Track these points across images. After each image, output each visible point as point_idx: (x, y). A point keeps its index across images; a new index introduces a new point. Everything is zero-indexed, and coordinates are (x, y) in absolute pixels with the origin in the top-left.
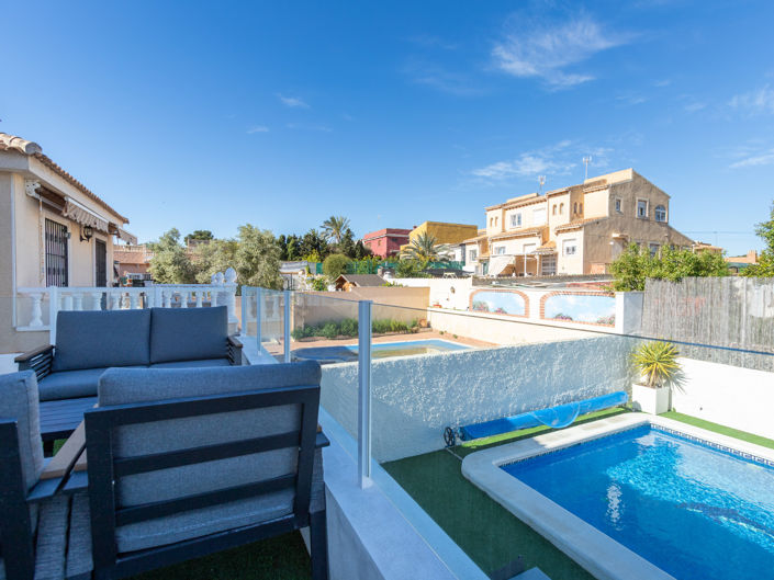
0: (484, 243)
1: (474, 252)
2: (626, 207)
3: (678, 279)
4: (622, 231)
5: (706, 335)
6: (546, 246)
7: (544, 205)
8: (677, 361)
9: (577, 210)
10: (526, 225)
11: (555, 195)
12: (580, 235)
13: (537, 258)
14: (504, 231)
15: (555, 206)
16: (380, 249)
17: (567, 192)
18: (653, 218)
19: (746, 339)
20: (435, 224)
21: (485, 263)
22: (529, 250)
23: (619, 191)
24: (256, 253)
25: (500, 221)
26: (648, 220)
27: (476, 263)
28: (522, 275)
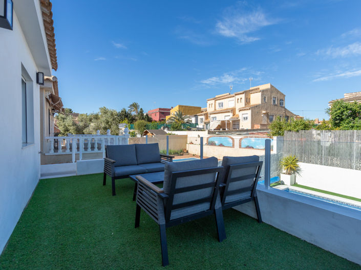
0: (207, 115)
1: (202, 119)
2: (268, 100)
3: (298, 131)
4: (266, 110)
5: (309, 153)
6: (235, 116)
7: (233, 98)
8: (298, 164)
9: (247, 101)
10: (225, 107)
11: (238, 94)
12: (249, 112)
13: (231, 122)
14: (215, 110)
15: (238, 99)
16: (156, 118)
17: (243, 93)
18: (279, 105)
19: (324, 154)
20: (182, 106)
21: (207, 124)
22: (227, 118)
23: (265, 93)
24: (110, 120)
25: (213, 105)
26: (277, 105)
27: (203, 124)
28: (225, 129)
